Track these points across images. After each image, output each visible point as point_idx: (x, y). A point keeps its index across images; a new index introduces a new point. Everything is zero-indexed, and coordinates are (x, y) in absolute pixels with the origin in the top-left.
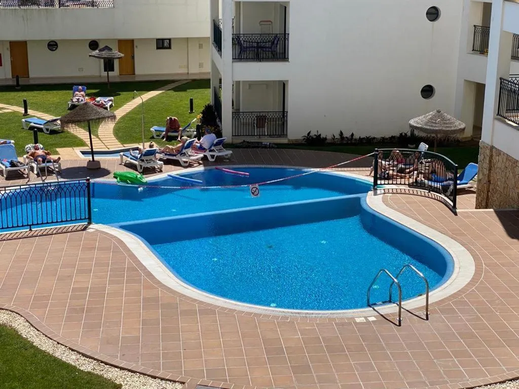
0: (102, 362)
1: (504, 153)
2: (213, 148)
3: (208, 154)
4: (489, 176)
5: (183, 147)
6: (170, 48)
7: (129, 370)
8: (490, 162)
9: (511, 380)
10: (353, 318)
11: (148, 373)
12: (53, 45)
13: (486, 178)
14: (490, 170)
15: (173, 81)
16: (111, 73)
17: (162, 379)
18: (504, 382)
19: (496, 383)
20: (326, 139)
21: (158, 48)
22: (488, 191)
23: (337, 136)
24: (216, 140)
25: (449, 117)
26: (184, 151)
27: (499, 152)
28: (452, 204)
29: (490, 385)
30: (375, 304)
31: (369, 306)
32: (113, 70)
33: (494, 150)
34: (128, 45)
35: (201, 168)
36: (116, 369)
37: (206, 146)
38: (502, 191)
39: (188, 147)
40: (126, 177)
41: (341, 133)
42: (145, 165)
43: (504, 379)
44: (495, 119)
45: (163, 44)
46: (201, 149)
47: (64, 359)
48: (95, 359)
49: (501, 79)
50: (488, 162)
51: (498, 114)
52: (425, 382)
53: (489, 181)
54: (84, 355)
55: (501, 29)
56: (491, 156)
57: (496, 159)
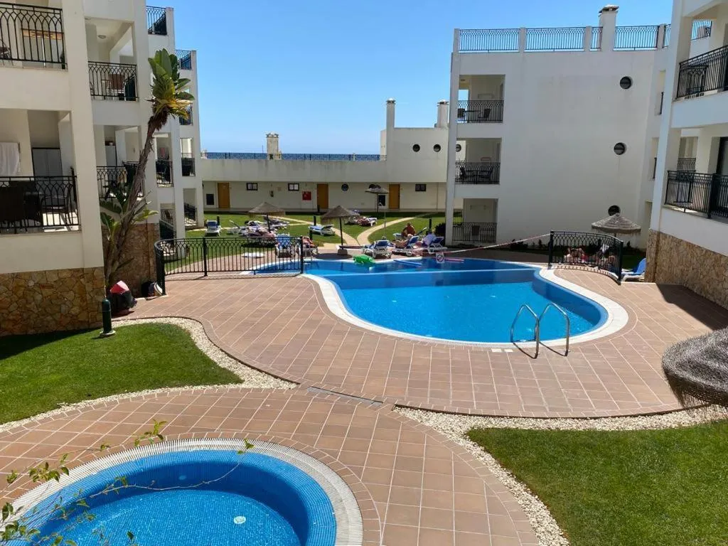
0: (240, 361)
1: (670, 236)
2: (432, 245)
3: (428, 249)
4: (656, 258)
5: (408, 242)
6: (425, 190)
7: (258, 370)
8: (657, 246)
9: (644, 415)
10: (489, 349)
11: (272, 373)
12: (345, 187)
13: (653, 261)
14: (657, 253)
15: (425, 213)
16: (383, 207)
17: (282, 379)
18: (635, 416)
19: (626, 416)
20: (527, 245)
21: (416, 190)
22: (655, 272)
23: (537, 244)
24: (435, 238)
25: (626, 220)
26: (409, 245)
27: (665, 236)
28: (617, 277)
29: (619, 417)
30: (518, 341)
31: (512, 341)
32: (384, 204)
33: (661, 235)
34: (396, 188)
35: (420, 258)
36: (248, 368)
37: (427, 243)
38: (667, 270)
39: (412, 242)
40: (360, 258)
41: (540, 242)
42: (379, 252)
43: (636, 413)
44: (662, 207)
45: (421, 187)
46: (424, 245)
47: (211, 358)
48: (235, 359)
49: (668, 172)
50: (655, 246)
51: (666, 203)
52: (544, 408)
53: (656, 263)
54: (229, 355)
55: (670, 126)
56: (658, 241)
57: (662, 242)
